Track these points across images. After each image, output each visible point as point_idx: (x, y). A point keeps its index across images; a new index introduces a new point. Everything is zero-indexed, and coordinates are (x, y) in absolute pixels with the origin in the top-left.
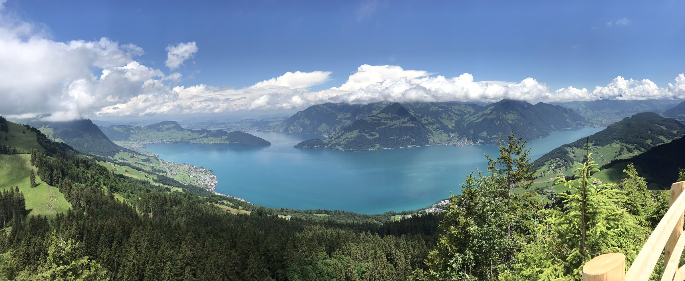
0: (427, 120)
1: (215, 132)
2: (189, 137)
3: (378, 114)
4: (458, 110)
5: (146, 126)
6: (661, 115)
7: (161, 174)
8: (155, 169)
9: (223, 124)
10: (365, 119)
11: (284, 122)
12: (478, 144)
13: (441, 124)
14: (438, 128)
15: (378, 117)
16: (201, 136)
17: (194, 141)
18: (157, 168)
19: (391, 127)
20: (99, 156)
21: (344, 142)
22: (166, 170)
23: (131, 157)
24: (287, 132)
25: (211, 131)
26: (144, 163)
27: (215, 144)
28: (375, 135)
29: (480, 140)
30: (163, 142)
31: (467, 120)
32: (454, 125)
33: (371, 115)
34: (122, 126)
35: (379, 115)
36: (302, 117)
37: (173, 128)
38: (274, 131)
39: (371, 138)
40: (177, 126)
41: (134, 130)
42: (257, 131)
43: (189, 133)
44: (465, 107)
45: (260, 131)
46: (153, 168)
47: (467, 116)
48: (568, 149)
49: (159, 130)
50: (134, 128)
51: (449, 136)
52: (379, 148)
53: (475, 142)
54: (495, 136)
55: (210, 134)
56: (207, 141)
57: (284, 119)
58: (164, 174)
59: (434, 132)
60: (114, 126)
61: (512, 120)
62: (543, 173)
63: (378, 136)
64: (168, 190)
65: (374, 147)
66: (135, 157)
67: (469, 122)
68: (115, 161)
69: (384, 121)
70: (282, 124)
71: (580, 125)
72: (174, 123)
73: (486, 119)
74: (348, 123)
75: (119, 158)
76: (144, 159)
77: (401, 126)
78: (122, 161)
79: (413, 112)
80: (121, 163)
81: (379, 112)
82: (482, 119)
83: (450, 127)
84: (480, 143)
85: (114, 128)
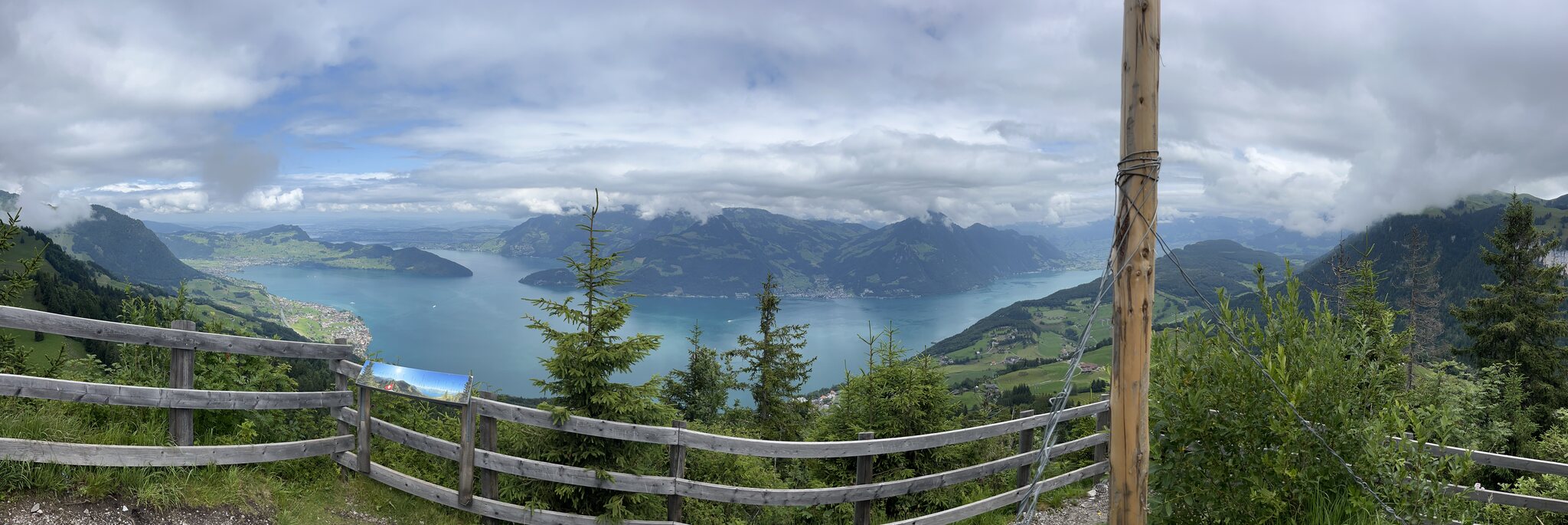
0: (772, 250)
1: (369, 248)
2: (323, 255)
5: (244, 234)
6: (1244, 245)
7: (270, 320)
8: (258, 312)
9: (385, 234)
10: (658, 240)
11: (502, 235)
12: (864, 296)
13: (798, 257)
14: (791, 265)
15: (683, 238)
16: (344, 254)
17: (330, 263)
18: (263, 310)
19: (707, 259)
20: (155, 286)
22: (280, 314)
23: (214, 289)
25: (362, 246)
26: (238, 300)
27: (369, 269)
28: (676, 270)
29: (866, 291)
30: (274, 262)
31: (844, 252)
32: (821, 261)
33: (670, 233)
34: (200, 233)
35: (684, 235)
36: (536, 229)
37: (294, 237)
38: (479, 251)
39: (667, 274)
40: (301, 235)
41: (222, 240)
42: (448, 249)
43: (323, 247)
44: (842, 230)
45: (454, 249)
46: (255, 308)
47: (845, 245)
48: (1032, 310)
49: (268, 241)
50: (222, 237)
51: (812, 281)
52: (681, 294)
53: (857, 292)
54: (894, 283)
55: (359, 252)
56: (355, 263)
57: (502, 231)
58: (276, 321)
59: (784, 272)
60: (184, 232)
61: (926, 255)
62: (978, 353)
63: (680, 272)
65: (672, 290)
66: (222, 289)
67: (848, 255)
69: (693, 247)
70: (496, 240)
71: (1057, 266)
72: (296, 228)
73: (878, 251)
75: (193, 291)
76: (238, 293)
78: (198, 297)
79: (748, 234)
80: (196, 300)
81: (685, 228)
82: (872, 251)
83: (814, 264)
84: (867, 294)
85: (186, 237)
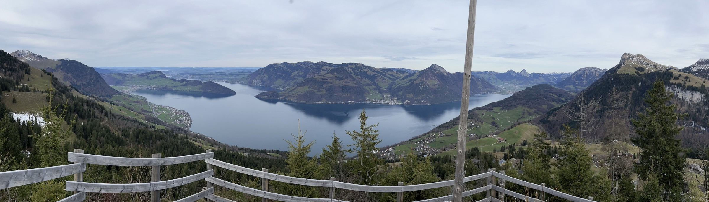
0: (365, 82)
1: (192, 82)
2: (172, 85)
3: (326, 74)
4: (392, 75)
5: (138, 75)
6: (553, 86)
7: (148, 114)
8: (143, 110)
9: (199, 75)
11: (248, 76)
13: (376, 85)
15: (326, 77)
16: (181, 84)
17: (175, 88)
18: (145, 110)
19: (336, 86)
20: (98, 97)
21: (296, 95)
22: (153, 112)
24: (250, 85)
28: (322, 91)
29: (407, 101)
31: (397, 83)
32: (387, 87)
33: (320, 75)
34: (119, 74)
36: (263, 73)
38: (239, 83)
39: (318, 93)
40: (162, 75)
42: (226, 82)
43: (172, 81)
44: (397, 73)
45: (228, 82)
47: (398, 80)
49: (148, 78)
51: (383, 96)
52: (325, 102)
54: (419, 98)
55: (188, 83)
56: (186, 89)
57: (248, 74)
58: (151, 114)
63: (324, 92)
64: (154, 127)
66: (127, 99)
67: (399, 85)
68: (111, 102)
69: (330, 81)
70: (246, 78)
71: (490, 92)
72: (160, 73)
73: (412, 83)
74: (301, 80)
75: (115, 100)
76: (134, 102)
77: (344, 85)
78: (117, 102)
79: (355, 75)
80: (116, 104)
82: (409, 83)
83: (384, 89)
